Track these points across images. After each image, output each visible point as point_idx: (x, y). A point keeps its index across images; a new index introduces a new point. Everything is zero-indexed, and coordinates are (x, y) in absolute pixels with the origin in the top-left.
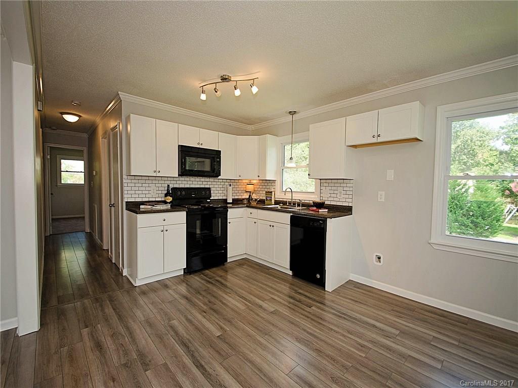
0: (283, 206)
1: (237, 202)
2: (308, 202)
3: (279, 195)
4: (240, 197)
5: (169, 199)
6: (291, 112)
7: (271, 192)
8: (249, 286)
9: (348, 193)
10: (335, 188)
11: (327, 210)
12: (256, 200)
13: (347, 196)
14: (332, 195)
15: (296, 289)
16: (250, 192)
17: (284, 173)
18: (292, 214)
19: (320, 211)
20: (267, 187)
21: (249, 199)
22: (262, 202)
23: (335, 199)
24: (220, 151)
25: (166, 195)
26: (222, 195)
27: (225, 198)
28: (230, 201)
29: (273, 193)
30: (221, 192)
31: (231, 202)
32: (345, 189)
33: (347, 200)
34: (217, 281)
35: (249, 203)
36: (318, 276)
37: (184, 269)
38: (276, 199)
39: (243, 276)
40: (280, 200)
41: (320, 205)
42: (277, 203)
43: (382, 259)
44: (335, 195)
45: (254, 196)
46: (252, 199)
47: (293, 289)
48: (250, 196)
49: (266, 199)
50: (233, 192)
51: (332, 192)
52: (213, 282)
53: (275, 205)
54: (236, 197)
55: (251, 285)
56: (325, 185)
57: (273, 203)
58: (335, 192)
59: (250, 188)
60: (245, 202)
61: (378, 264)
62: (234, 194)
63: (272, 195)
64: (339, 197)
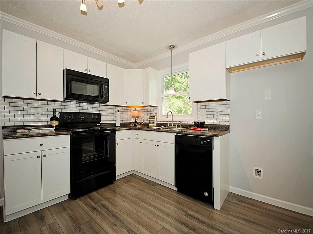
0: (164, 127)
1: (124, 126)
2: (187, 123)
3: (160, 119)
4: (127, 122)
5: (55, 123)
6: (170, 46)
7: (154, 116)
8: (137, 211)
9: (224, 113)
10: (212, 110)
11: (207, 129)
12: (141, 123)
13: (224, 116)
14: (209, 116)
15: (186, 209)
16: (136, 117)
17: (164, 100)
18: (176, 134)
19: (202, 130)
20: (150, 113)
21: (135, 123)
22: (146, 125)
23: (212, 119)
24: (108, 79)
25: (52, 119)
26: (111, 119)
27: (114, 122)
28: (118, 124)
29: (155, 116)
30: (111, 117)
31: (120, 125)
32: (222, 110)
33: (224, 120)
34: (103, 206)
35: (135, 126)
36: (206, 194)
37: (69, 194)
38: (158, 122)
39: (130, 197)
40: (161, 122)
41: (200, 125)
42: (159, 125)
43: (262, 173)
44: (212, 116)
45: (139, 121)
46: (138, 123)
47: (183, 211)
48: (136, 120)
49: (150, 122)
50: (122, 117)
51: (209, 113)
52: (99, 208)
53: (157, 127)
54: (124, 122)
55: (139, 209)
56: (202, 107)
57: (156, 126)
58: (212, 113)
59: (136, 114)
60: (132, 125)
61: (258, 177)
62: (122, 119)
63: (154, 119)
64: (217, 118)
